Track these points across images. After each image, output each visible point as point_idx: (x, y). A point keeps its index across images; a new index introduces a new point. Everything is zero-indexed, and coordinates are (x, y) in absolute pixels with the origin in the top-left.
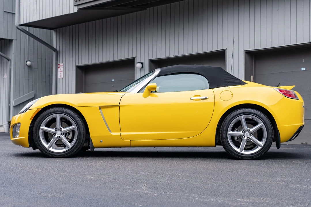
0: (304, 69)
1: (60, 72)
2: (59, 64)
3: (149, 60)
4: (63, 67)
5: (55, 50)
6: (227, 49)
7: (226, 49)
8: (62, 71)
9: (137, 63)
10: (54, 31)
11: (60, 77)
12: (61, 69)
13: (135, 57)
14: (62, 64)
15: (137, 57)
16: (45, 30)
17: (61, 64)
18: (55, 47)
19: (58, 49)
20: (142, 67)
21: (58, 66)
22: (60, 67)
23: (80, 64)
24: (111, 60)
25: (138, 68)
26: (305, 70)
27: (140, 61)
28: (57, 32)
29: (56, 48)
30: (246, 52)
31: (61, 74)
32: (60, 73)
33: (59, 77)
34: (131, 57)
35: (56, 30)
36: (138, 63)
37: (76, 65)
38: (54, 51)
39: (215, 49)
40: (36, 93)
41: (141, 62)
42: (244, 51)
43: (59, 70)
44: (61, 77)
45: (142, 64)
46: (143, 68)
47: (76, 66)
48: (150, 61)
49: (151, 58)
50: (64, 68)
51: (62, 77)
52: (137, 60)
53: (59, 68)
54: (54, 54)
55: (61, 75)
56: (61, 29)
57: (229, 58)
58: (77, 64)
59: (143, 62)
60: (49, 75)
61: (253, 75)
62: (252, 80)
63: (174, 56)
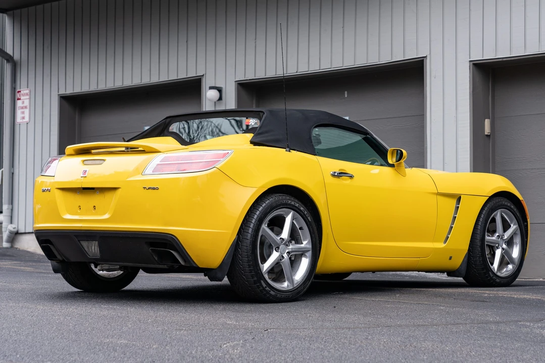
1: (22, 108)
2: (19, 92)
3: (235, 81)
4: (28, 97)
5: (10, 59)
6: (428, 58)
7: (426, 57)
8: (26, 107)
9: (208, 88)
10: (9, 15)
11: (21, 121)
12: (24, 101)
13: (203, 75)
14: (27, 91)
15: (207, 75)
17: (25, 91)
18: (9, 50)
19: (16, 57)
20: (220, 99)
21: (18, 95)
22: (22, 98)
23: (69, 91)
24: (143, 81)
25: (210, 100)
27: (213, 85)
28: (13, 18)
29: (12, 55)
30: (474, 64)
31: (23, 113)
32: (23, 110)
33: (19, 120)
34: (192, 74)
35: (11, 12)
36: (211, 88)
37: (60, 93)
38: (8, 61)
39: (398, 56)
41: (218, 85)
42: (470, 61)
43: (19, 103)
44: (24, 120)
45: (220, 90)
46: (220, 101)
47: (58, 95)
48: (239, 84)
49: (241, 77)
50: (30, 99)
51: (27, 119)
52: (206, 83)
53: (19, 99)
54: (8, 68)
55: (23, 115)
56: (25, 10)
57: (433, 78)
58: (62, 92)
59: (221, 88)
61: (489, 118)
62: (487, 130)
63: (297, 72)
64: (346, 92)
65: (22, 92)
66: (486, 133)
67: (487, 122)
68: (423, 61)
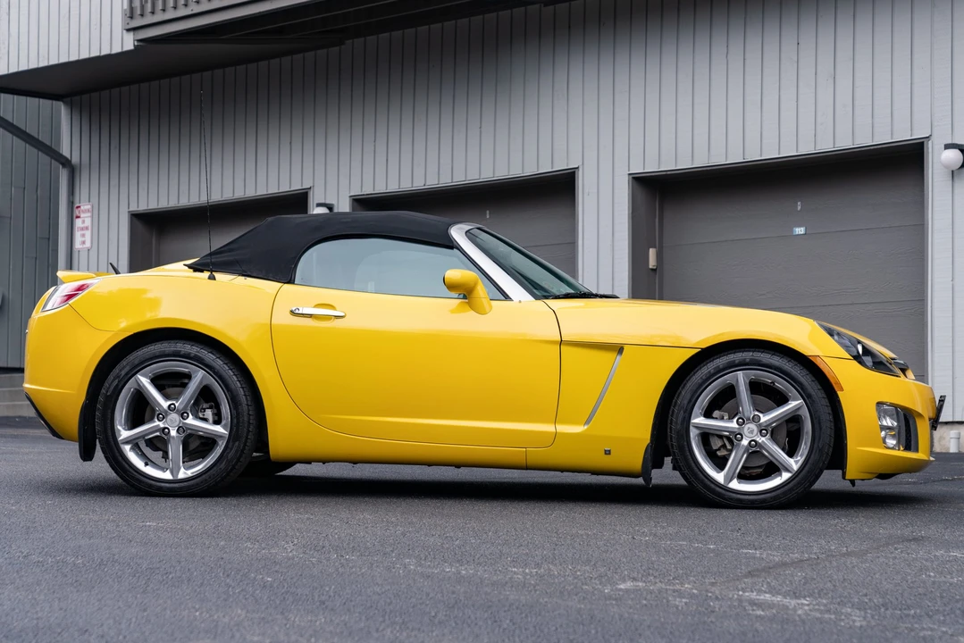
0: (800, 231)
1: (82, 229)
2: (78, 207)
3: (351, 196)
4: (89, 214)
5: (66, 163)
6: (581, 169)
7: (577, 168)
8: (87, 228)
9: (314, 204)
10: (65, 103)
11: (81, 246)
12: (84, 221)
13: (310, 188)
14: (89, 207)
15: (316, 189)
16: (37, 99)
17: (85, 207)
18: (65, 152)
19: (75, 160)
21: (76, 212)
22: (82, 215)
23: (143, 207)
24: (236, 195)
26: (803, 232)
27: (323, 201)
28: (71, 106)
29: (69, 157)
30: (633, 178)
31: (83, 235)
32: (83, 232)
33: (77, 245)
34: (296, 186)
35: (69, 99)
36: (319, 204)
37: (131, 209)
38: (64, 165)
39: (545, 168)
40: (6, 294)
41: (328, 202)
42: (630, 174)
43: (78, 223)
44: (84, 246)
45: (331, 208)
47: (129, 212)
48: (354, 200)
49: (357, 192)
50: (92, 217)
51: (88, 244)
52: (314, 198)
53: (78, 217)
54: (63, 176)
55: (83, 239)
56: (86, 96)
57: (585, 195)
58: (134, 208)
59: (333, 205)
60: (49, 239)
61: (655, 247)
62: (652, 263)
64: (488, 212)
65: (82, 208)
66: (651, 267)
67: (652, 252)
68: (574, 173)
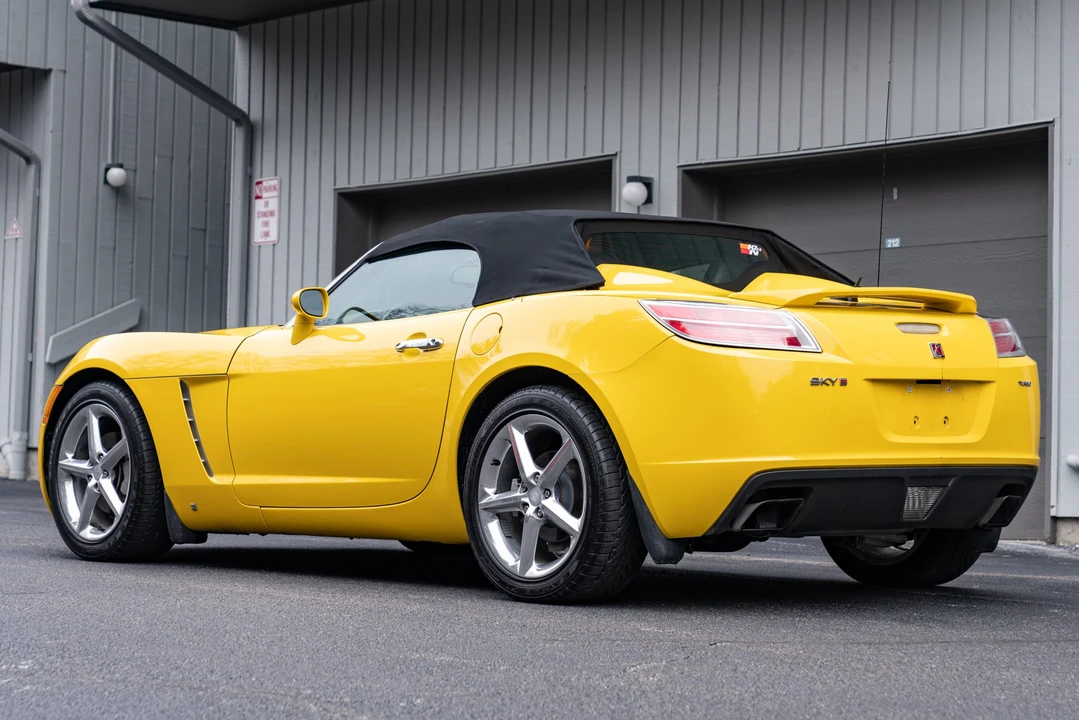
1: (265, 214)
2: (259, 183)
3: (679, 167)
4: (276, 193)
5: (242, 119)
6: (1057, 124)
7: (1052, 122)
8: (272, 214)
9: (624, 179)
10: (241, 34)
11: (263, 240)
12: (268, 202)
13: (616, 155)
14: (275, 182)
15: (625, 155)
16: (191, 26)
17: (270, 182)
18: (240, 101)
19: (255, 115)
20: (649, 200)
21: (256, 190)
22: (265, 195)
23: (356, 182)
24: (499, 165)
25: (629, 202)
27: (635, 174)
28: (250, 39)
29: (246, 110)
31: (266, 224)
32: (265, 219)
33: (257, 238)
34: (594, 151)
35: (246, 27)
36: (631, 179)
37: (337, 187)
38: (238, 123)
39: (999, 120)
40: (146, 308)
41: (644, 174)
43: (259, 206)
44: (268, 239)
45: (648, 184)
46: (649, 205)
47: (335, 190)
48: (685, 172)
49: (689, 159)
50: (280, 197)
51: (273, 237)
52: (622, 169)
53: (258, 197)
54: (238, 136)
55: (266, 229)
56: (272, 24)
57: (1065, 164)
58: (342, 184)
59: (651, 179)
63: (799, 150)
64: (895, 190)
65: (265, 184)
68: (1046, 129)
